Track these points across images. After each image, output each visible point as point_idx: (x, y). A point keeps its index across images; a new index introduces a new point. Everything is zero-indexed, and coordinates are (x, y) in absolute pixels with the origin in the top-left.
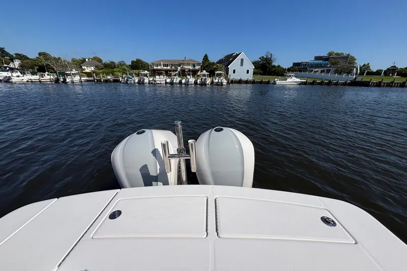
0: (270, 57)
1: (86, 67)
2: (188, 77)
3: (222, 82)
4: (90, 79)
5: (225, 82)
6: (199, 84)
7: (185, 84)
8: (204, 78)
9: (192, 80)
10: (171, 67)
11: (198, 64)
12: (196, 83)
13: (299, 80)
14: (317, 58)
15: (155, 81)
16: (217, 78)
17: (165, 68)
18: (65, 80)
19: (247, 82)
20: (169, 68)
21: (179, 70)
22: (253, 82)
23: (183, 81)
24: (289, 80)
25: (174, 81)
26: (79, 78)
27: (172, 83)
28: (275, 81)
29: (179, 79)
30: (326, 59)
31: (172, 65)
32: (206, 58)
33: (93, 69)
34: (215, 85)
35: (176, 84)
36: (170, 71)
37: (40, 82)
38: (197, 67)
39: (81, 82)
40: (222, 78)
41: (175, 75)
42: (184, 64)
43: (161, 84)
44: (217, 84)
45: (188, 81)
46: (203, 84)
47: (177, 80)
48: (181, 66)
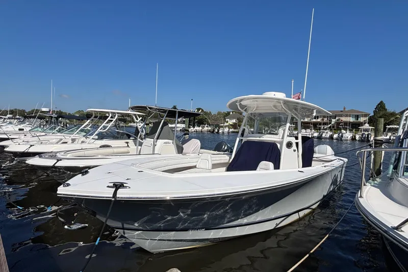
1: (229, 120)
2: (343, 131)
4: (235, 130)
6: (359, 141)
7: (337, 139)
8: (366, 133)
9: (348, 135)
10: (323, 120)
11: (366, 115)
12: (353, 139)
17: (314, 120)
18: (218, 131)
20: (319, 120)
21: (333, 123)
23: (335, 136)
25: (323, 136)
26: (228, 129)
27: (319, 138)
29: (330, 133)
31: (324, 117)
32: (381, 106)
33: (234, 121)
35: (326, 138)
36: (320, 124)
37: (202, 132)
38: (362, 119)
39: (229, 133)
41: (326, 129)
42: (341, 116)
45: (342, 136)
46: (365, 140)
47: (327, 134)
48: (337, 118)
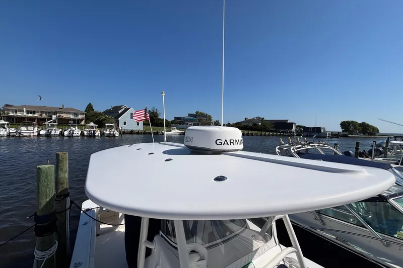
0: (156, 111)
2: (73, 129)
3: (114, 134)
5: (117, 134)
6: (87, 136)
7: (68, 136)
8: (92, 130)
9: (77, 131)
10: (41, 115)
11: (82, 114)
12: (82, 134)
13: (179, 132)
14: (190, 115)
15: (20, 133)
16: (108, 130)
17: (31, 115)
19: (138, 133)
20: (36, 115)
22: (144, 133)
23: (66, 133)
24: (173, 132)
25: (52, 133)
27: (48, 136)
28: (162, 133)
29: (59, 130)
30: (195, 116)
31: (42, 112)
32: (90, 107)
34: (107, 136)
36: (41, 119)
38: (81, 117)
40: (113, 130)
42: (62, 113)
43: (30, 136)
44: (109, 136)
45: (73, 133)
46: (92, 136)
47: (56, 131)
48: (58, 115)
